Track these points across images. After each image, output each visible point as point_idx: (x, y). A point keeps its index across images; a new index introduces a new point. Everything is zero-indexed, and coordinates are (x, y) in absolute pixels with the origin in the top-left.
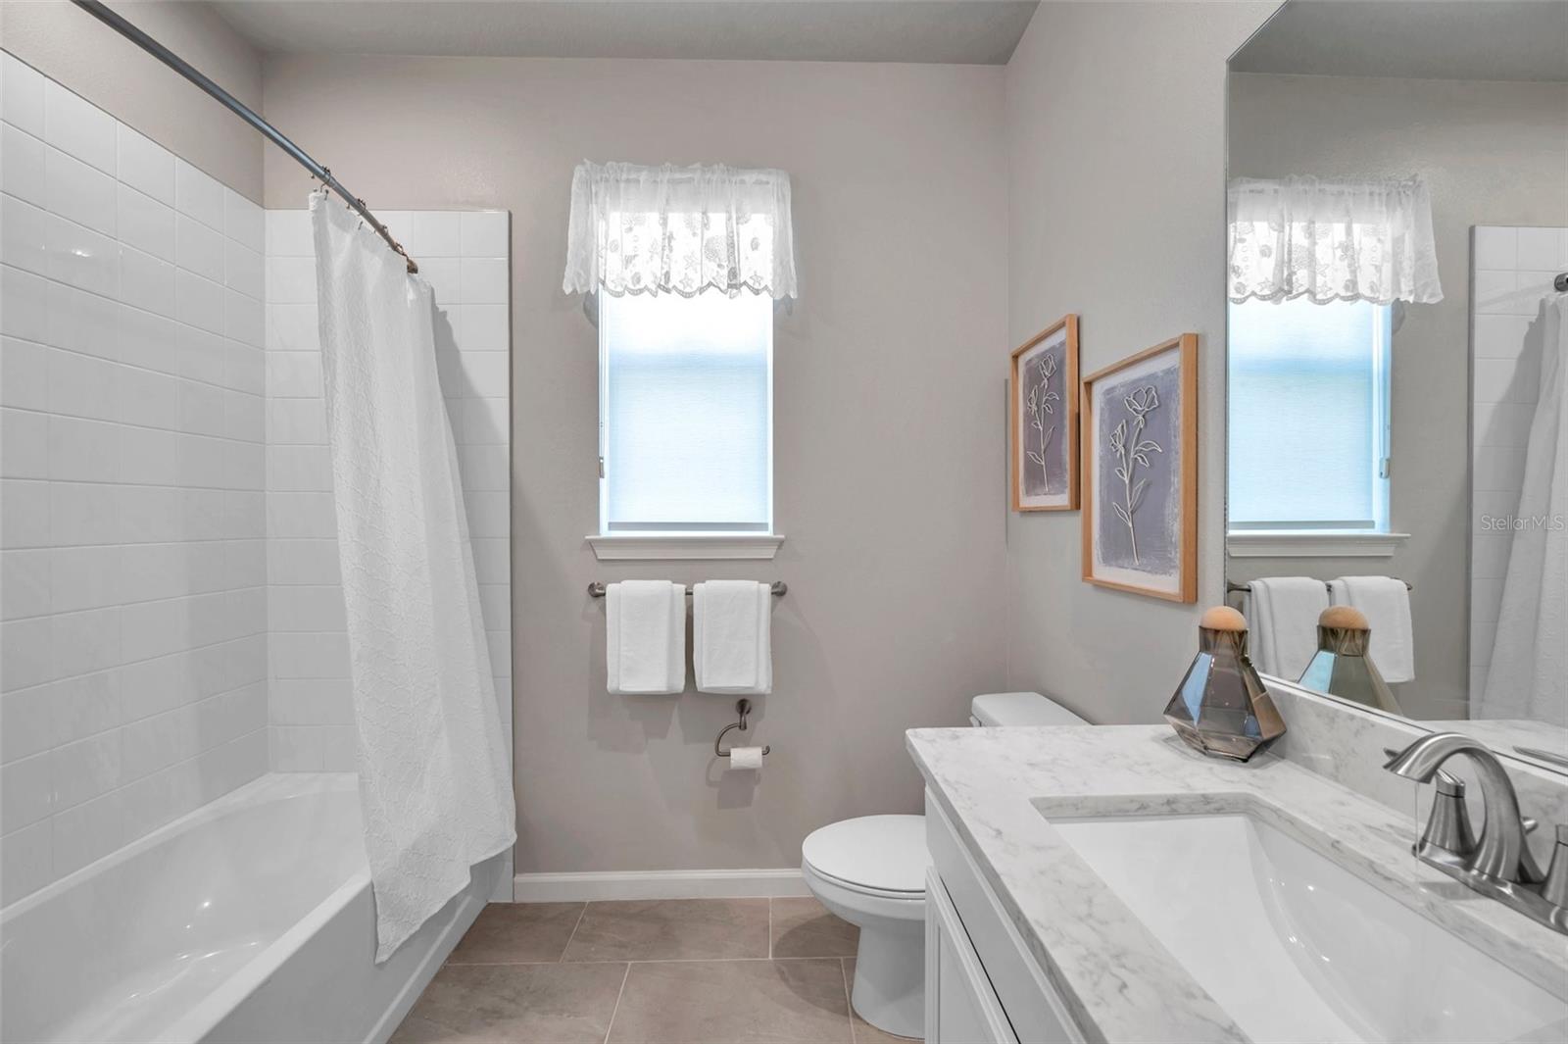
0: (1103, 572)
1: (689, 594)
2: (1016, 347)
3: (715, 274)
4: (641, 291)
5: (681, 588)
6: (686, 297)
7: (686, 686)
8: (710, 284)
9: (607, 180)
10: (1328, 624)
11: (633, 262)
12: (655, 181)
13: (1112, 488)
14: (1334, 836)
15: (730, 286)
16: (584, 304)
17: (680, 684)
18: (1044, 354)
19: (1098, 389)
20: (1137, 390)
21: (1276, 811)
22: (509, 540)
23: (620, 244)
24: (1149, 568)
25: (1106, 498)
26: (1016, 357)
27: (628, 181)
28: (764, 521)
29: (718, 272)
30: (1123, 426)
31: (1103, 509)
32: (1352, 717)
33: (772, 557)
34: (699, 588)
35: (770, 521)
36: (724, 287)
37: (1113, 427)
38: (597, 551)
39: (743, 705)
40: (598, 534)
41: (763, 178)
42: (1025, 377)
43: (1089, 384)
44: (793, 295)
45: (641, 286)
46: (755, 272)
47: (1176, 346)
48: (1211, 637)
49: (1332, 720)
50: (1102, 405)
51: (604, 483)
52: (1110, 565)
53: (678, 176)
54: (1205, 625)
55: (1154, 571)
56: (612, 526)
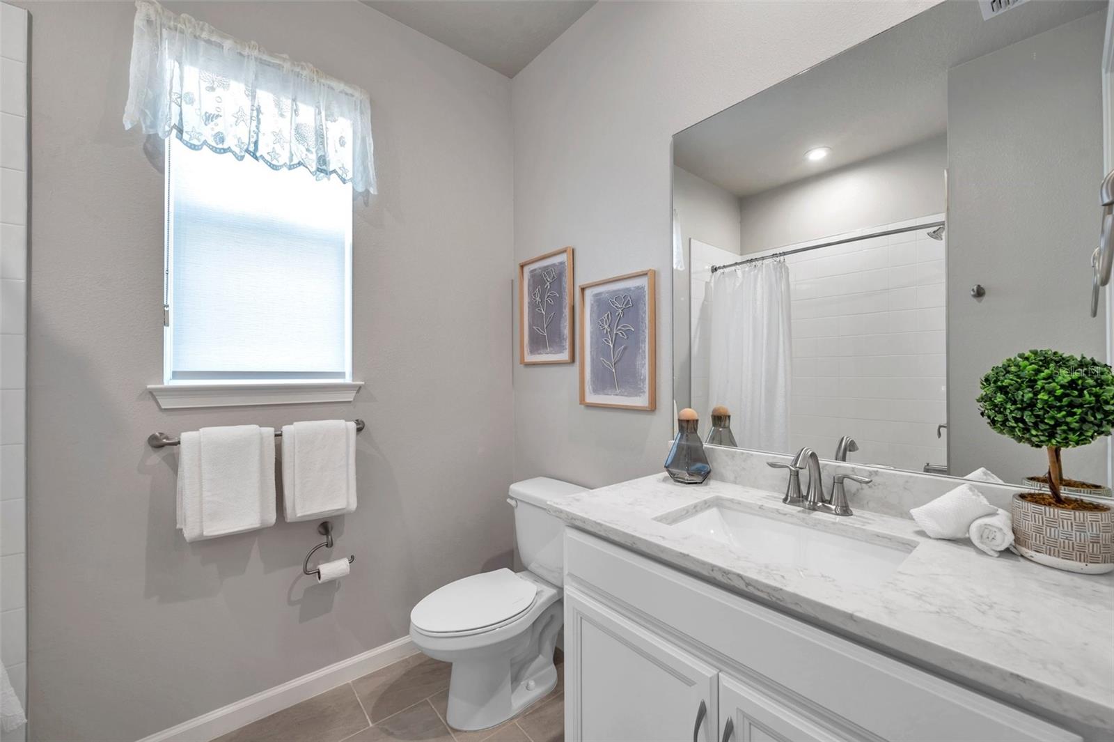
0: (591, 398)
1: (278, 436)
2: (523, 261)
3: (304, 156)
4: (225, 151)
5: (270, 431)
6: (273, 169)
7: (276, 520)
8: (300, 164)
9: (182, 32)
10: (715, 414)
11: (215, 121)
12: (241, 54)
13: (599, 349)
14: (760, 504)
15: (320, 170)
16: (145, 145)
17: (272, 518)
18: (546, 268)
19: (588, 293)
20: (616, 296)
21: (732, 501)
22: (23, 391)
23: (196, 97)
24: (626, 394)
25: (595, 356)
26: (522, 267)
27: (208, 42)
28: (342, 371)
29: (306, 155)
30: (608, 315)
31: (593, 360)
32: (743, 453)
33: (352, 400)
34: (287, 430)
35: (348, 369)
36: (313, 169)
37: (599, 316)
38: (159, 401)
39: (325, 526)
40: (163, 383)
41: (350, 91)
42: (529, 280)
43: (583, 290)
44: (373, 191)
45: (225, 146)
46: (343, 165)
47: (646, 274)
48: (685, 425)
49: (733, 457)
50: (592, 302)
51: (168, 331)
52: (599, 394)
53: (265, 57)
54: (682, 418)
55: (629, 395)
56: (176, 375)
